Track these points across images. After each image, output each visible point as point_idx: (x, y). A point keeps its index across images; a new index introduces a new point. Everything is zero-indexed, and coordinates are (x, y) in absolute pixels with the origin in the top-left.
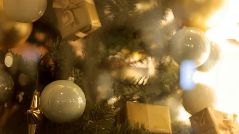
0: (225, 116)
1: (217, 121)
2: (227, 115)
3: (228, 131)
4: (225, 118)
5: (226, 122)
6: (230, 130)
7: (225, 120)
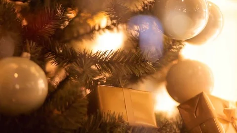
0: (225, 104)
1: (216, 110)
2: (228, 102)
3: (230, 125)
4: (225, 106)
5: (228, 112)
6: (232, 123)
7: (226, 109)
